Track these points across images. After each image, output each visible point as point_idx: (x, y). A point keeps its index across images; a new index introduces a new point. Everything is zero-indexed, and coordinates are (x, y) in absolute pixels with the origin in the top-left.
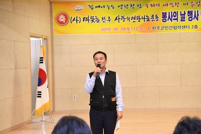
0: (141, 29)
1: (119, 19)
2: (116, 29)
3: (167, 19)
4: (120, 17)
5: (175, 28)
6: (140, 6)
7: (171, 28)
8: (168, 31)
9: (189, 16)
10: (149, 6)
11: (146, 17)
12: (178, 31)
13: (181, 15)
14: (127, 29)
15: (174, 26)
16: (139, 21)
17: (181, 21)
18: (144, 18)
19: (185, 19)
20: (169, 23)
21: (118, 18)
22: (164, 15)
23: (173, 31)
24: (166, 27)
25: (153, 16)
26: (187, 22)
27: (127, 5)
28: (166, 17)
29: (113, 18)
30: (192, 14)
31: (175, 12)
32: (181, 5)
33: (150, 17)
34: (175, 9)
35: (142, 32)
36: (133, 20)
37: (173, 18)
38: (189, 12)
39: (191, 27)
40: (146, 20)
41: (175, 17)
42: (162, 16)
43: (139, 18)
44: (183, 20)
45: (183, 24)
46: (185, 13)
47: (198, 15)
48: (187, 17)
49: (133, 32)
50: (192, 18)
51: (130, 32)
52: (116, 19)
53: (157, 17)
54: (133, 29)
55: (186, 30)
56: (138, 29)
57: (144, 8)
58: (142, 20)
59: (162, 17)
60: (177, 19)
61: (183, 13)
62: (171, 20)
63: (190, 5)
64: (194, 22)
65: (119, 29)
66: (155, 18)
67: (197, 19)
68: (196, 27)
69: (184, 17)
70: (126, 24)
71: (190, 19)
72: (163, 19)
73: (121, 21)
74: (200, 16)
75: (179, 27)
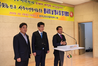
0: (34, 15)
1: (21, 8)
2: (19, 14)
3: (46, 12)
4: (22, 7)
5: (49, 17)
6: (33, 3)
8: (47, 19)
10: (38, 4)
11: (36, 9)
12: (51, 19)
13: (52, 11)
14: (26, 15)
16: (33, 11)
17: (52, 14)
18: (35, 10)
20: (47, 14)
21: (20, 7)
22: (45, 10)
23: (49, 19)
24: (46, 16)
25: (39, 9)
26: (54, 15)
27: (26, 1)
28: (46, 11)
29: (18, 7)
30: (56, 11)
31: (49, 9)
32: (52, 6)
33: (38, 10)
34: (49, 8)
35: (34, 17)
36: (30, 10)
37: (49, 12)
38: (55, 10)
39: (56, 18)
40: (36, 11)
43: (32, 9)
44: (53, 14)
45: (52, 16)
46: (53, 11)
47: (58, 12)
48: (54, 13)
49: (29, 17)
50: (56, 13)
51: (27, 17)
52: (19, 8)
54: (29, 15)
55: (54, 19)
56: (32, 15)
57: (35, 4)
58: (34, 11)
60: (50, 13)
61: (52, 10)
62: (48, 13)
63: (55, 7)
64: (57, 16)
65: (22, 14)
66: (40, 10)
67: (58, 14)
68: (57, 18)
69: (53, 12)
70: (26, 12)
71: (55, 14)
72: (44, 12)
73: (23, 9)
74: (59, 13)
75: (51, 17)
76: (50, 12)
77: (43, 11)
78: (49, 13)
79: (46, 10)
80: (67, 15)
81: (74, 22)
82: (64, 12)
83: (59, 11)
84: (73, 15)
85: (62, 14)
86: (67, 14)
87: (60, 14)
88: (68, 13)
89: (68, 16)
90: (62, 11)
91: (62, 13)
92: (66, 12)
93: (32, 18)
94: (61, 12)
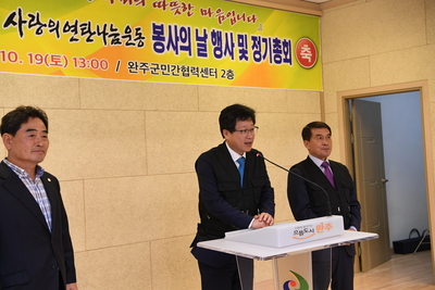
0: (96, 64)
1: (21, 22)
2: (9, 56)
3: (165, 43)
4: (26, 18)
5: (186, 71)
7: (175, 72)
8: (170, 80)
9: (214, 44)
11: (108, 31)
12: (193, 80)
13: (198, 39)
14: (50, 62)
15: (183, 68)
16: (88, 40)
17: (199, 55)
18: (105, 34)
19: (208, 52)
20: (169, 57)
21: (16, 19)
22: (158, 32)
23: (180, 80)
24: (164, 67)
25: (128, 30)
26: (210, 61)
28: (163, 39)
30: (220, 39)
31: (183, 29)
32: (195, 11)
33: (122, 33)
34: (181, 21)
35: (100, 74)
36: (71, 34)
37: (180, 43)
38: (213, 34)
39: (220, 73)
40: (109, 40)
41: (184, 41)
42: (152, 34)
43: (86, 29)
44: (202, 53)
45: (201, 63)
46: (206, 36)
47: (233, 45)
48: (210, 47)
49: (71, 73)
50: (220, 49)
51: (60, 73)
52: (10, 21)
53: (140, 37)
54: (71, 63)
55: (210, 81)
56: (88, 64)
58: (98, 39)
59: (154, 38)
60: (188, 48)
61: (201, 35)
62: (175, 48)
63: (215, 15)
64: (226, 62)
65: (23, 58)
66: (133, 35)
67: (231, 54)
68: (230, 74)
69: (205, 46)
70: (47, 43)
71: (218, 53)
72: (155, 44)
73: (29, 32)
74: (237, 49)
75: (195, 70)
76: (186, 44)
77: (149, 41)
78: (183, 48)
79: (166, 35)
80: (283, 56)
81: (322, 94)
82: (263, 44)
83: (240, 37)
84: (313, 58)
85: (256, 53)
86: (280, 50)
87: (243, 54)
88: (285, 44)
89: (286, 61)
90: (254, 38)
91: (254, 45)
92: (277, 41)
93: (86, 76)
94: (250, 43)
